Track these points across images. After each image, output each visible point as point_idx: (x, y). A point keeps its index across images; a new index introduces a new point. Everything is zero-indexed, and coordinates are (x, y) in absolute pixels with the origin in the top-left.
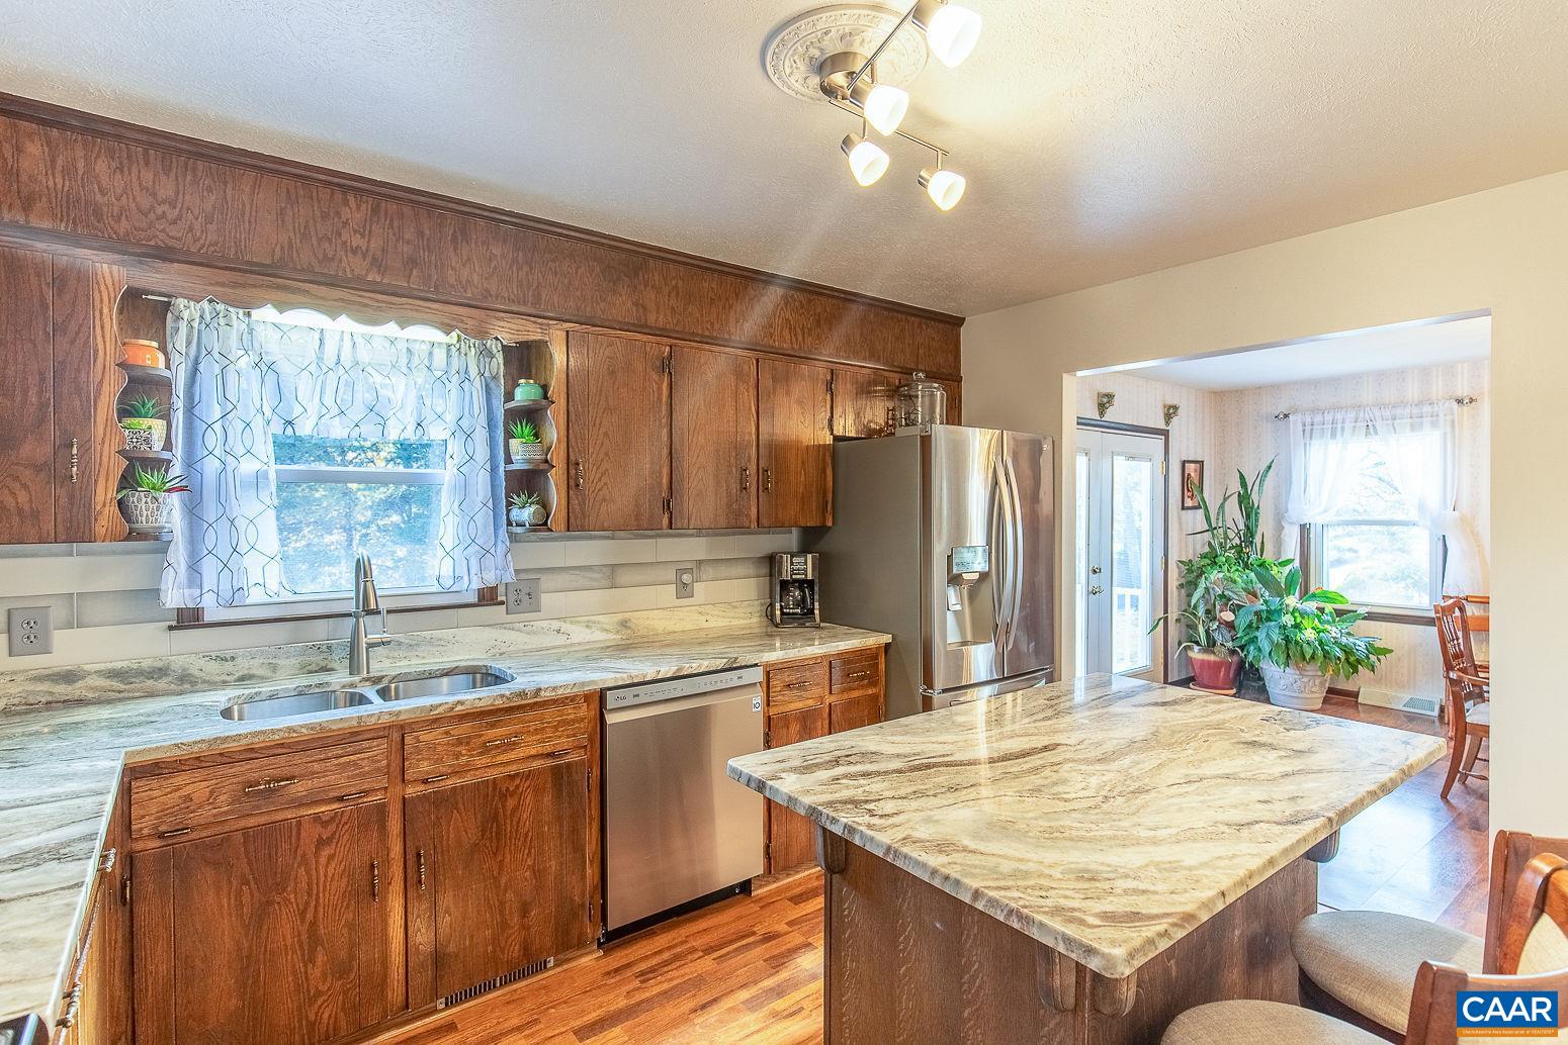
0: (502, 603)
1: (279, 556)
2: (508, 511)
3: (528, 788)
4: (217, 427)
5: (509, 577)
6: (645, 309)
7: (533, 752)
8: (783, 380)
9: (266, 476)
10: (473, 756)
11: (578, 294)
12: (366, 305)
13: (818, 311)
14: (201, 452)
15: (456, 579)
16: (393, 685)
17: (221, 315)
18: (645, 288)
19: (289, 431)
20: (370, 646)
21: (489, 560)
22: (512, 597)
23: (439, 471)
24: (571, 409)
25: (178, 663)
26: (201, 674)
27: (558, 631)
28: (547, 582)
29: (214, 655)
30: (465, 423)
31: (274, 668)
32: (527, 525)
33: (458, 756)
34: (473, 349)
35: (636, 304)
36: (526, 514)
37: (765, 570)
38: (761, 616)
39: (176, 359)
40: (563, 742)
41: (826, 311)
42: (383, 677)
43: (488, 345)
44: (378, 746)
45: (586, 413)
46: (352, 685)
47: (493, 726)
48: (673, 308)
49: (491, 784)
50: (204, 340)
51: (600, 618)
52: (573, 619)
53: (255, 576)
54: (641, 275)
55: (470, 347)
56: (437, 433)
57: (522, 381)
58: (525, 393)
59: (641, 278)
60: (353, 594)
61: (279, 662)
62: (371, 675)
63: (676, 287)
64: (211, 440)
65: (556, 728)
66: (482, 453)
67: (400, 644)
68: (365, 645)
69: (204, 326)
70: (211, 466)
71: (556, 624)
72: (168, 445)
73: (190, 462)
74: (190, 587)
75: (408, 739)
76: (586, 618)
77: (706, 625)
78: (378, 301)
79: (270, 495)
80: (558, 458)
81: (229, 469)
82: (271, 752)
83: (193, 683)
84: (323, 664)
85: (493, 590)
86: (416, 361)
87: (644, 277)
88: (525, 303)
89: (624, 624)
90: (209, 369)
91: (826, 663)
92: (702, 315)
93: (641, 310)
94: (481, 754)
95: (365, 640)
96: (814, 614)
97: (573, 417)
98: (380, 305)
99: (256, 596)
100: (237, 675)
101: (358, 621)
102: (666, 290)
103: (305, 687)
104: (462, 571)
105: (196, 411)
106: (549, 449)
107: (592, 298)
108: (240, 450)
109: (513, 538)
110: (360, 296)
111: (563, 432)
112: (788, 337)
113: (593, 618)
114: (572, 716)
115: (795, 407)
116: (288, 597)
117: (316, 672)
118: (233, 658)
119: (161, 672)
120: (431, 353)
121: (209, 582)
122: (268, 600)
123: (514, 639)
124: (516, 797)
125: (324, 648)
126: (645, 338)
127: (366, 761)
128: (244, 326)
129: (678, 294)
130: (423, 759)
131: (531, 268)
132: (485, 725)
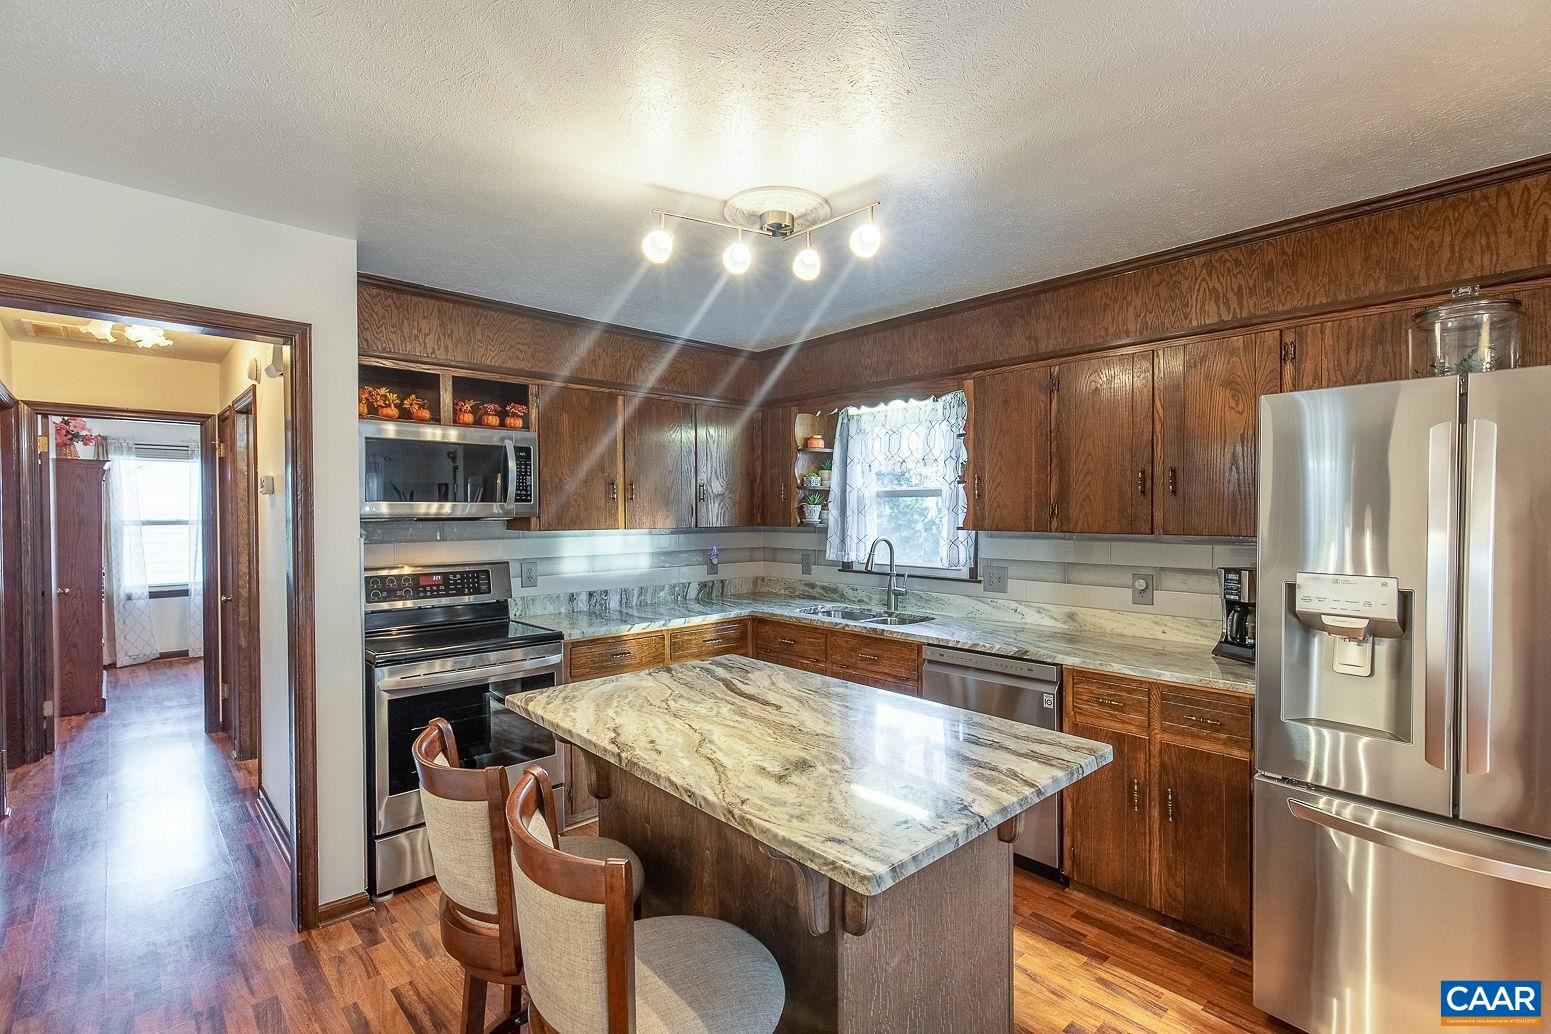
0: (980, 582)
7: (886, 671)
18: (1037, 321)
22: (987, 578)
25: (840, 588)
27: (1016, 611)
28: (1014, 571)
35: (1029, 338)
40: (902, 671)
48: (1063, 329)
51: (1050, 607)
52: (1028, 604)
54: (1033, 311)
59: (1033, 314)
63: (1066, 308)
65: (898, 660)
71: (1014, 605)
74: (842, 551)
76: (1038, 605)
77: (1161, 636)
80: (968, 475)
85: (976, 572)
87: (1036, 312)
89: (1071, 616)
91: (1154, 691)
92: (1095, 325)
93: (1032, 342)
102: (1057, 315)
112: (1213, 310)
113: (1044, 606)
114: (908, 656)
123: (984, 609)
126: (1034, 365)
129: (1068, 314)
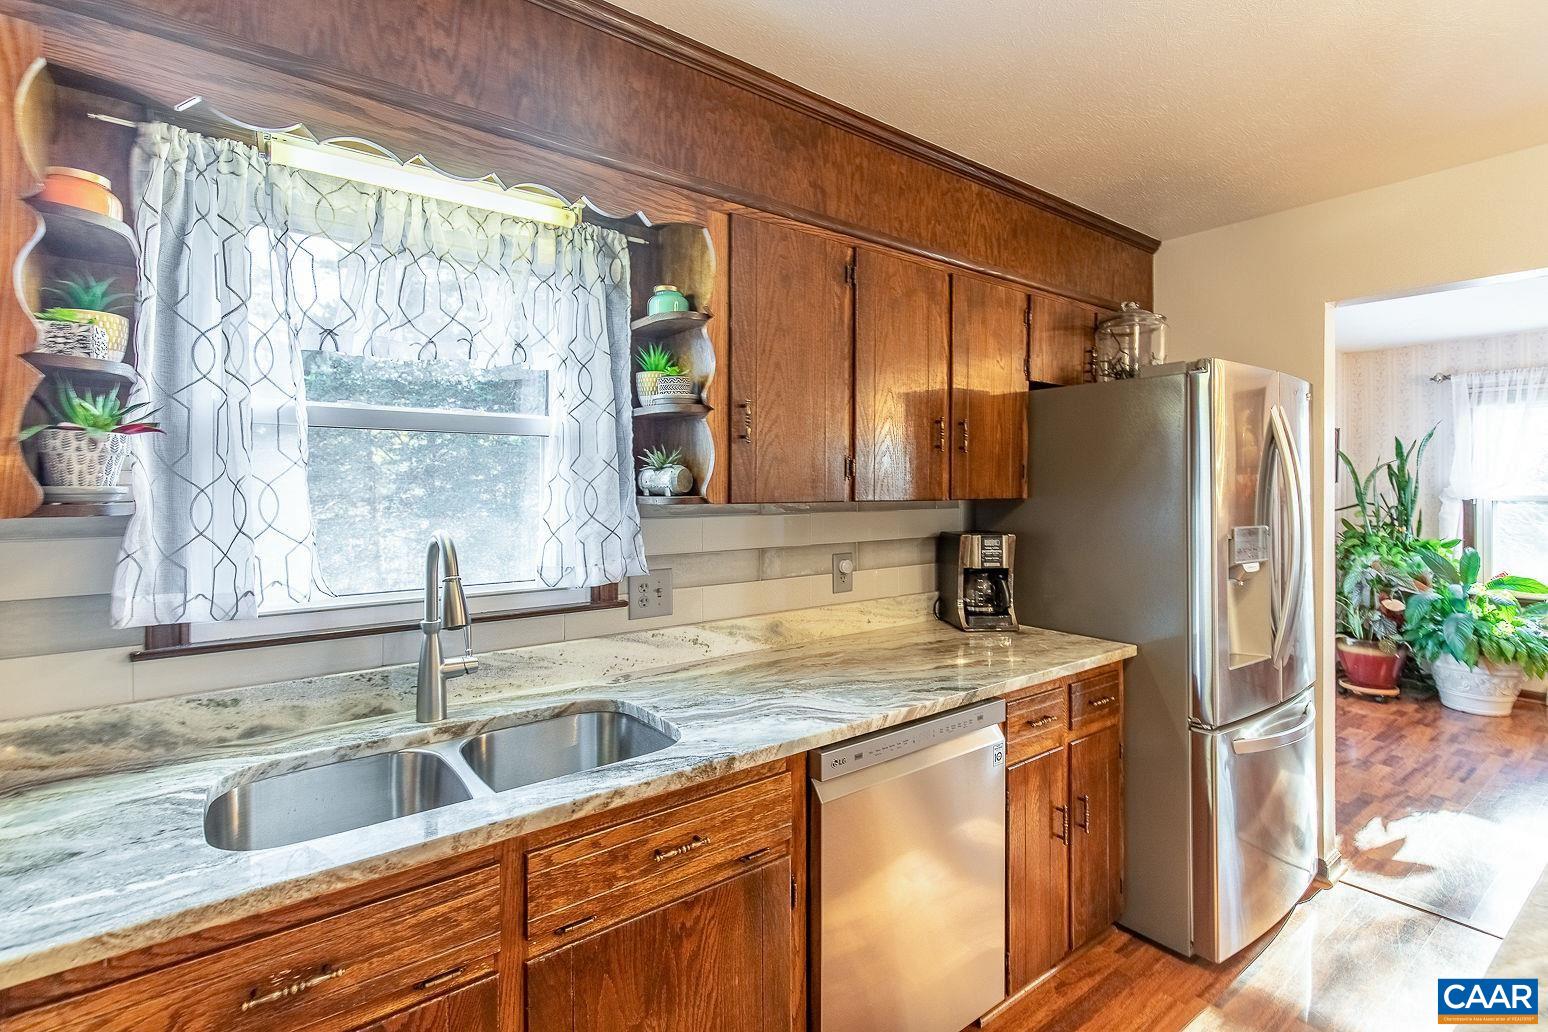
0: (624, 604)
1: (311, 539)
2: (637, 473)
3: (713, 918)
4: (216, 337)
5: (639, 567)
6: (823, 192)
7: (720, 859)
8: (978, 302)
9: (292, 417)
10: (633, 878)
11: (743, 161)
12: (453, 144)
13: (1014, 218)
14: (186, 374)
15: (565, 570)
16: (484, 736)
17: (222, 158)
18: (825, 165)
19: (329, 344)
20: (448, 675)
21: (614, 545)
22: (636, 595)
23: (539, 417)
24: (734, 326)
25: (145, 714)
26: (182, 730)
27: (695, 642)
28: (680, 574)
29: (205, 697)
30: (577, 347)
31: (301, 713)
32: (668, 493)
33: (610, 880)
34: (590, 242)
35: (814, 185)
36: (665, 478)
37: (931, 554)
38: (928, 614)
39: (145, 218)
40: (761, 838)
41: (1022, 218)
42: (468, 725)
43: (609, 240)
44: (485, 881)
45: (754, 332)
46: (423, 741)
47: (661, 823)
48: (856, 196)
49: (658, 920)
50: (195, 195)
51: (746, 622)
52: (713, 624)
53: (272, 570)
54: (819, 146)
55: (586, 239)
56: (542, 359)
57: (661, 288)
58: (663, 305)
59: (819, 150)
60: (423, 595)
61: (307, 703)
62: (452, 721)
63: (860, 168)
64: (208, 355)
65: (750, 816)
66: (603, 393)
67: (487, 667)
68: (439, 676)
69: (195, 173)
70: (203, 399)
71: (692, 632)
72: (130, 357)
73: (170, 390)
74: (166, 590)
75: (534, 863)
76: (729, 623)
77: (867, 627)
78: (470, 139)
79: (296, 444)
80: (714, 396)
81: (233, 402)
82: (293, 918)
83: (170, 746)
84: (375, 703)
85: (613, 587)
86: (514, 252)
87: (823, 149)
88: (675, 167)
89: (775, 629)
90: (202, 246)
91: (1065, 688)
92: (889, 209)
93: (819, 196)
94: (645, 873)
95: (440, 667)
96: (1008, 614)
97: (736, 338)
98: (473, 145)
99: (274, 601)
100: (243, 728)
101: (430, 639)
102: (849, 169)
103: (351, 748)
104: (574, 558)
105: (182, 309)
106: (701, 386)
107: (760, 171)
108: (253, 375)
109: (645, 512)
110: (444, 128)
111: (724, 361)
112: (983, 249)
113: (737, 622)
114: (772, 795)
115: (991, 341)
116: (319, 601)
117: (365, 716)
118: (236, 702)
119: (116, 730)
120: (533, 245)
121: (198, 582)
122: (292, 606)
123: (639, 654)
124: (695, 938)
125: (377, 679)
126: (824, 233)
127: (464, 913)
128: (260, 178)
129: (862, 175)
130: (556, 895)
131: (683, 117)
132: (650, 823)
